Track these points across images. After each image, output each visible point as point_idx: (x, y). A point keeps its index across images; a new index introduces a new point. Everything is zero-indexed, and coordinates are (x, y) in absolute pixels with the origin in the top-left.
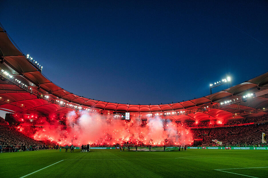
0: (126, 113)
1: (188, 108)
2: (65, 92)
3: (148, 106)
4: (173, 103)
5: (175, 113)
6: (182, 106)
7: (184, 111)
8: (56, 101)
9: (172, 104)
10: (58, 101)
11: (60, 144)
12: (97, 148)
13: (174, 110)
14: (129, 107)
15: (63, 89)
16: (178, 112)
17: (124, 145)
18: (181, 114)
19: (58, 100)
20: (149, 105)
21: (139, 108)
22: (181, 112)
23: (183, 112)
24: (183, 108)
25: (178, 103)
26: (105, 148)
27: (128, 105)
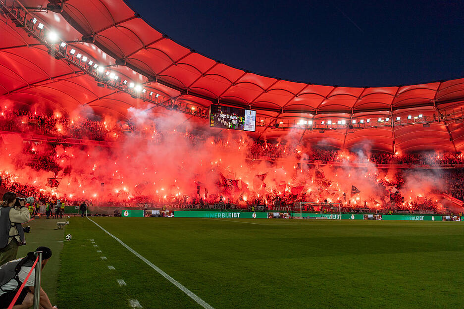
0: (247, 112)
8: (35, 21)
10: (41, 26)
14: (266, 92)
21: (296, 96)
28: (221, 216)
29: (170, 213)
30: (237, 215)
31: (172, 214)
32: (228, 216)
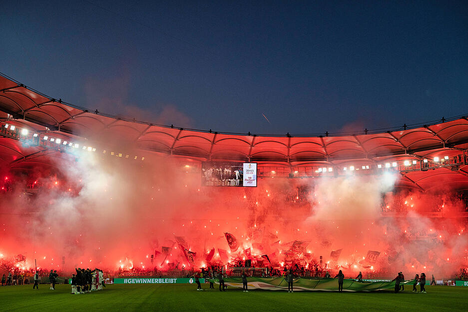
0: (246, 166)
1: (462, 146)
2: (33, 95)
3: (318, 140)
4: (405, 127)
5: (415, 162)
6: (436, 140)
7: (447, 158)
8: (7, 126)
9: (401, 133)
10: (13, 128)
11: (24, 268)
12: (145, 281)
13: (410, 151)
14: (252, 146)
15: (22, 85)
16: (426, 161)
17: (234, 271)
18: (435, 167)
19: (11, 123)
20: (321, 137)
21: (289, 147)
22: (436, 159)
23: (443, 160)
24: (441, 146)
25: (424, 129)
26: (172, 281)
27: (250, 138)
28: (158, 282)
29: (110, 281)
30: (174, 281)
31: (112, 281)
32: (164, 281)
